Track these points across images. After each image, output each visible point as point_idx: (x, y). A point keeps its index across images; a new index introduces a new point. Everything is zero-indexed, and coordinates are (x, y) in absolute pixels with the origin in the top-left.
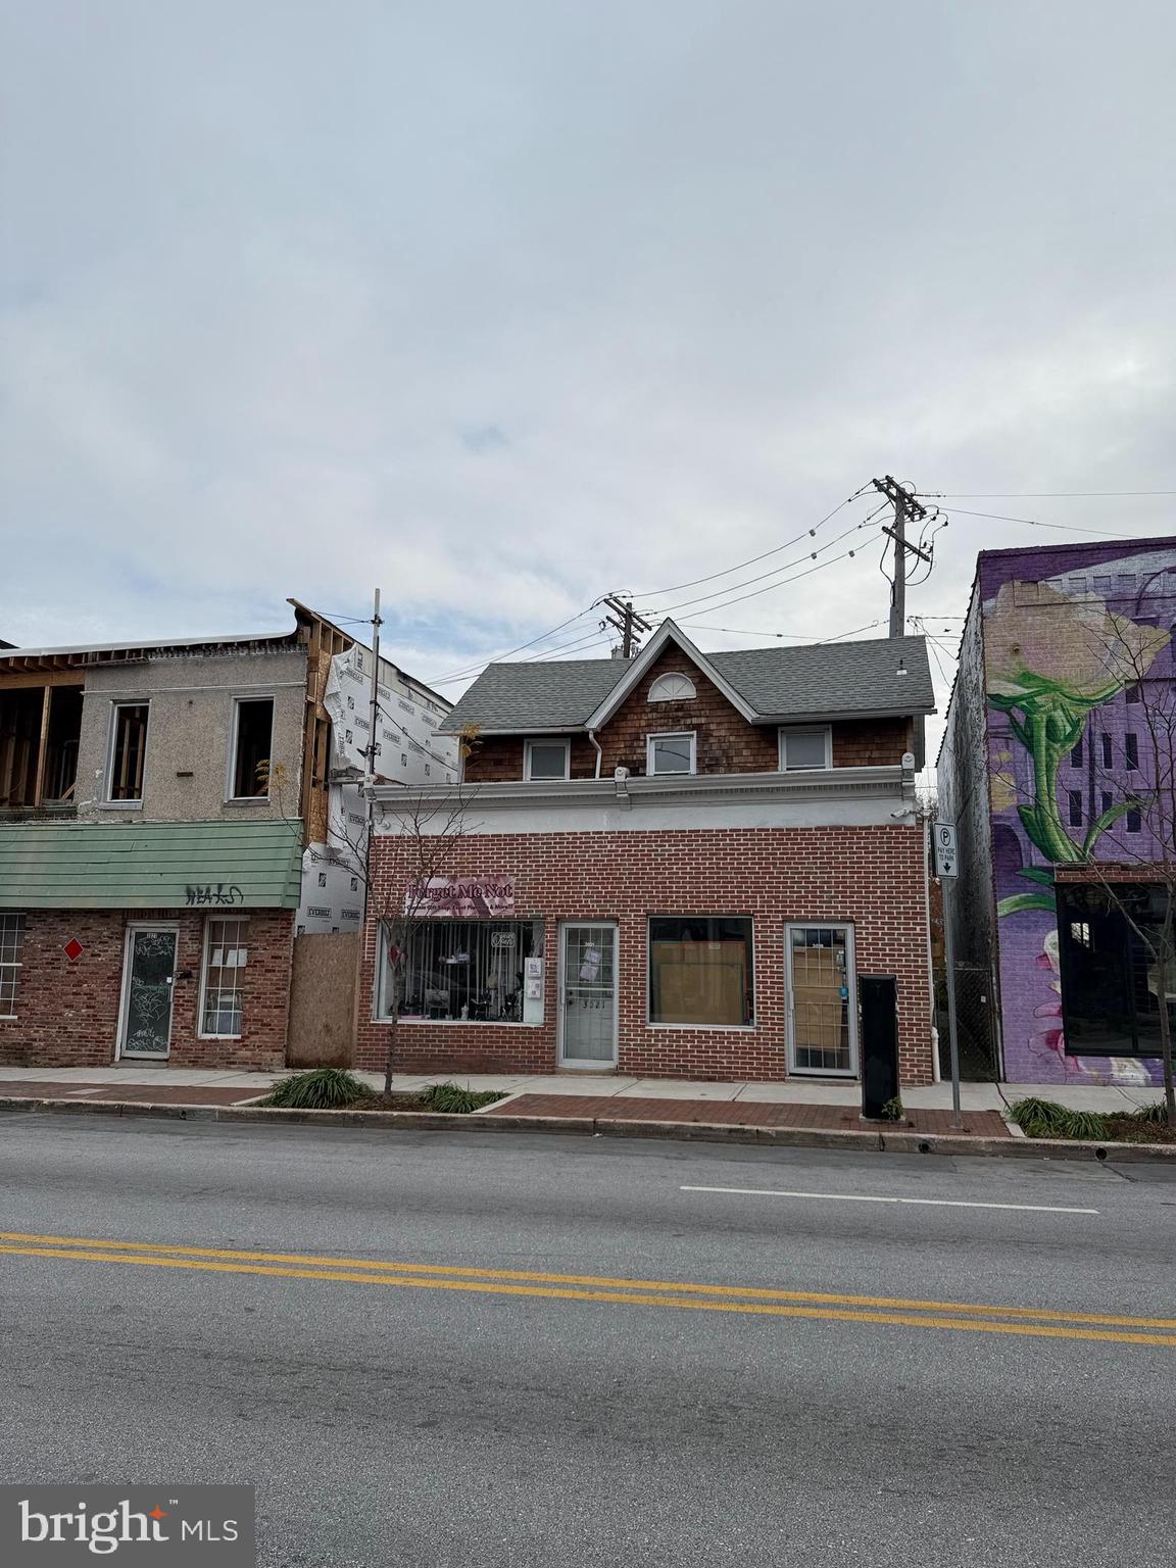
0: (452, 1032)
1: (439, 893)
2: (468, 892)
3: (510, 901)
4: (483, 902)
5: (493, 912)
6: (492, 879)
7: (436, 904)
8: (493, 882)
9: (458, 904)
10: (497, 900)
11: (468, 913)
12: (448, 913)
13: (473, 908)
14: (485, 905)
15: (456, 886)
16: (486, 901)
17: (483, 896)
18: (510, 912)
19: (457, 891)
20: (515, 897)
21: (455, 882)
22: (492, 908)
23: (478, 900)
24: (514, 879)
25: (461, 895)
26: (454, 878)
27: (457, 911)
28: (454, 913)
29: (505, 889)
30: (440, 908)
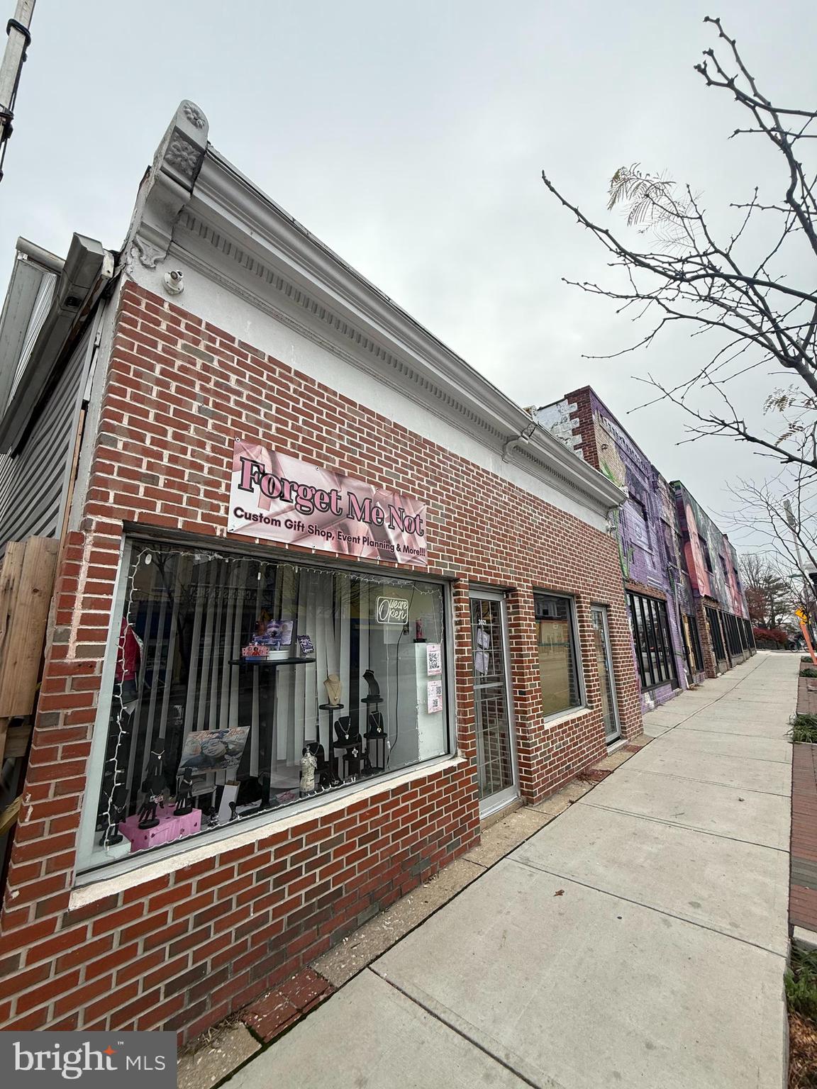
0: (339, 828)
1: (308, 498)
2: (362, 510)
3: (422, 543)
4: (386, 535)
5: (401, 558)
6: (397, 498)
7: (304, 519)
8: (398, 505)
9: (346, 529)
10: (405, 535)
11: (363, 552)
12: (328, 546)
13: (371, 544)
14: (389, 542)
15: (343, 493)
16: (392, 535)
17: (386, 524)
18: (422, 562)
19: (343, 503)
20: (428, 539)
21: (341, 483)
22: (399, 550)
23: (377, 527)
24: (423, 508)
25: (351, 514)
26: (339, 475)
27: (345, 544)
28: (340, 547)
29: (415, 519)
30: (313, 530)
